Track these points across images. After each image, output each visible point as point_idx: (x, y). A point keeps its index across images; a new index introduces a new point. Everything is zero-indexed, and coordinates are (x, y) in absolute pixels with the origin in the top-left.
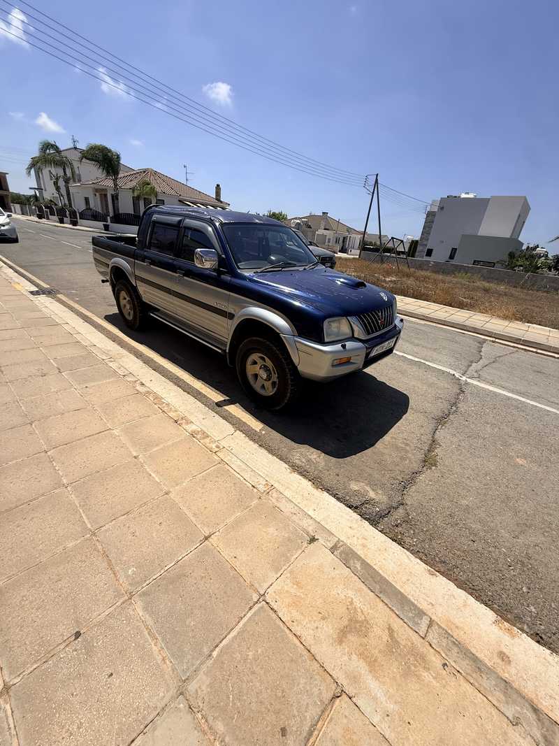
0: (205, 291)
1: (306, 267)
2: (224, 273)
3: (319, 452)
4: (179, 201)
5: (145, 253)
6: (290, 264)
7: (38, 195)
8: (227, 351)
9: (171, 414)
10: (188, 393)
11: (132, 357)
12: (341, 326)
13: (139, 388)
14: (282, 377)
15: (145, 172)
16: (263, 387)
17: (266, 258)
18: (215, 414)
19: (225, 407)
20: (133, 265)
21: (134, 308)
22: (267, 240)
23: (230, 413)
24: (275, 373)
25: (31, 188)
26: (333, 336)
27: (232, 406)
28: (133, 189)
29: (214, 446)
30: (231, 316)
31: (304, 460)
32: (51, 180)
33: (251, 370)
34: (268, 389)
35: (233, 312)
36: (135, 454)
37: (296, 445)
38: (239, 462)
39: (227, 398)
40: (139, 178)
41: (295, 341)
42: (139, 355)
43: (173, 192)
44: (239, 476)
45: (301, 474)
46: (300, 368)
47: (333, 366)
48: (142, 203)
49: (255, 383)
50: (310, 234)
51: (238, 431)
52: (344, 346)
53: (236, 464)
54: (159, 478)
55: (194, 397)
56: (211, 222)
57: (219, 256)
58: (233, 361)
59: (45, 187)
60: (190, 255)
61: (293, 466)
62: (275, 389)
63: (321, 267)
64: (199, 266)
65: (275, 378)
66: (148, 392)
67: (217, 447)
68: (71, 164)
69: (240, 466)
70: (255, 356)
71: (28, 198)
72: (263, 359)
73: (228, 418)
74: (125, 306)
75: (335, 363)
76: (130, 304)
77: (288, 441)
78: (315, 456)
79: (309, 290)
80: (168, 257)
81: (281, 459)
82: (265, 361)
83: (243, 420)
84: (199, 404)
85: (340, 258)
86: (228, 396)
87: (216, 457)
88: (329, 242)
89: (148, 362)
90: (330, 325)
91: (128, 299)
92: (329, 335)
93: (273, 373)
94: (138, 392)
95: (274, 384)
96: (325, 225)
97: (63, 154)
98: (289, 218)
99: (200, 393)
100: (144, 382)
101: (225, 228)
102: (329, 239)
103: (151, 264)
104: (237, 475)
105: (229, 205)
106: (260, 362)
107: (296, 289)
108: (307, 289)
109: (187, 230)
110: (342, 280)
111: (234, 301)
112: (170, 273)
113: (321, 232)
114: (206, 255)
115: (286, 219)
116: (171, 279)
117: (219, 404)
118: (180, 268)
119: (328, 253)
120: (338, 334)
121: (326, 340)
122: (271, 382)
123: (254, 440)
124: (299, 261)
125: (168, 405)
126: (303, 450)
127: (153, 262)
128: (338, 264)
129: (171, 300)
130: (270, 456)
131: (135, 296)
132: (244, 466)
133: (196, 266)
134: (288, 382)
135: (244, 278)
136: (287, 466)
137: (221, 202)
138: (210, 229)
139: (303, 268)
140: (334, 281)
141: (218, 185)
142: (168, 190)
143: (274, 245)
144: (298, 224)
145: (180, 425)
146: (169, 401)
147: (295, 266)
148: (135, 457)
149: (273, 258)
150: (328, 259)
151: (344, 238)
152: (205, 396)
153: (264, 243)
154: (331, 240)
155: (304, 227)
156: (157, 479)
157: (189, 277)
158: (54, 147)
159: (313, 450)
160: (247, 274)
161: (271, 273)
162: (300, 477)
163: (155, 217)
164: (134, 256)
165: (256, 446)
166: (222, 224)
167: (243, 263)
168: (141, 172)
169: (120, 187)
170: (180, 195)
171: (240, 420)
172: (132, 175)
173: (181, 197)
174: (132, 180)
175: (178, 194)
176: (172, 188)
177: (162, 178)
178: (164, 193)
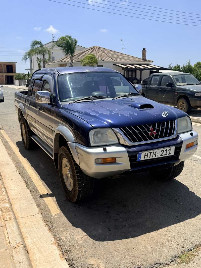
4: (114, 64)
7: (30, 73)
15: (92, 49)
18: (34, 202)
19: (44, 198)
23: (44, 202)
25: (26, 69)
26: (99, 142)
27: (50, 198)
32: (37, 62)
40: (88, 53)
41: (75, 146)
43: (109, 59)
44: (7, 236)
47: (97, 164)
51: (39, 214)
52: (105, 150)
56: (53, 75)
59: (34, 68)
68: (49, 51)
71: (24, 76)
73: (41, 205)
75: (99, 162)
83: (49, 207)
87: (3, 223)
97: (44, 46)
105: (153, 61)
117: (41, 197)
123: (45, 221)
136: (53, 239)
137: (146, 60)
141: (144, 49)
142: (106, 58)
152: (37, 190)
158: (39, 43)
163: (35, 76)
164: (25, 101)
165: (43, 224)
166: (58, 75)
168: (89, 49)
169: (75, 61)
170: (115, 60)
171: (47, 207)
172: (84, 52)
173: (115, 62)
174: (83, 55)
175: (113, 60)
176: (110, 56)
177: (103, 51)
178: (103, 61)
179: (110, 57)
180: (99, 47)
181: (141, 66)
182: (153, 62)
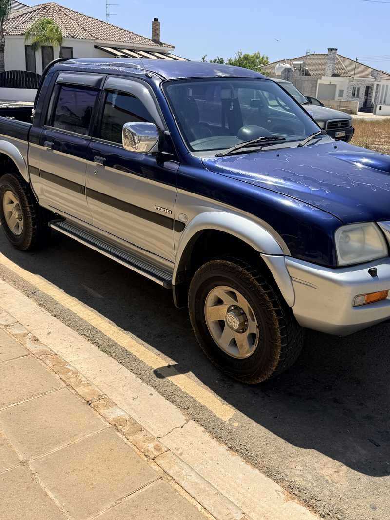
0: (138, 187)
1: (302, 143)
2: (167, 158)
3: (337, 463)
4: (96, 47)
5: (45, 132)
6: (275, 138)
8: (173, 283)
9: (82, 390)
10: (109, 354)
11: (20, 295)
12: (367, 237)
13: (30, 345)
14: (265, 325)
15: (44, 8)
16: (234, 343)
17: (234, 131)
18: (153, 391)
19: (170, 378)
20: (27, 151)
21: (25, 216)
22: (236, 102)
23: (178, 389)
24: (253, 319)
26: (352, 256)
27: (182, 375)
28: (26, 35)
29: (151, 446)
30: (180, 226)
31: (309, 477)
33: (213, 313)
34: (242, 345)
35: (183, 220)
36: (22, 457)
37: (294, 449)
38: (194, 477)
39: (173, 362)
40: (37, 18)
41: (287, 265)
42: (31, 292)
43: (86, 35)
44: (195, 503)
45: (304, 502)
46: (296, 311)
47: (355, 306)
48: (38, 55)
49: (220, 336)
50: (307, 85)
51: (191, 422)
52: (373, 273)
53: (189, 480)
54: (61, 502)
55: (118, 360)
56: (147, 80)
57: (161, 133)
58: (183, 300)
60: (116, 133)
61: (289, 487)
62: (255, 347)
63: (328, 140)
64: (130, 149)
65: (253, 327)
66: (44, 353)
67: (157, 448)
69: (197, 484)
70: (219, 291)
72: (233, 295)
73: (174, 397)
74: (11, 213)
75: (360, 300)
76: (18, 210)
77: (280, 441)
78: (331, 471)
79: (308, 180)
80: (80, 137)
81: (269, 474)
82: (237, 300)
83: (201, 401)
84: (126, 372)
85: (362, 121)
86: (173, 359)
87: (154, 467)
88: (341, 95)
89: (45, 303)
90: (347, 236)
91: (16, 202)
92: (345, 254)
93: (249, 318)
94: (29, 354)
95: (252, 337)
96: (334, 69)
98: (270, 61)
99: (128, 354)
100: (38, 337)
101: (170, 87)
102: (341, 92)
103: (53, 148)
104: (192, 500)
105: (173, 47)
106: (228, 301)
107: (285, 179)
108: (305, 178)
109: (109, 93)
110: (365, 160)
111: (186, 203)
112: (84, 161)
113: (327, 80)
114: (140, 132)
115: (265, 63)
116: (85, 170)
117: (159, 374)
118: (99, 154)
119: (340, 115)
120: (361, 252)
121: (341, 261)
122: (247, 333)
123: (219, 438)
124: (291, 132)
125: (76, 373)
126: (307, 458)
127: (57, 145)
128: (358, 132)
129: (85, 204)
130: (249, 468)
131: (28, 198)
132: (203, 486)
133: (124, 149)
134: (275, 334)
135: (200, 165)
136: (279, 488)
137: (161, 44)
138: (146, 91)
139: (297, 144)
140: (350, 163)
141: (156, 20)
142: (79, 33)
143: (248, 107)
144: (288, 70)
145: (95, 409)
146: (78, 367)
147: (283, 141)
148: (23, 463)
149: (246, 130)
150: (339, 125)
151: (368, 88)
152: (136, 359)
153: (232, 108)
154: (345, 93)
155: (297, 75)
156: (57, 502)
157: (112, 166)
159: (325, 459)
160: (205, 157)
161: (244, 156)
162: (305, 510)
163: (62, 77)
164: (27, 136)
165: (223, 449)
166: (164, 82)
167: (198, 142)
168: (39, 9)
169: (7, 33)
170: (97, 38)
171: (195, 401)
172: (26, 14)
173: (98, 41)
174: (26, 22)
175: (94, 36)
176: (85, 28)
177: (71, 16)
178: (73, 37)
179: (86, 30)
180: (61, 7)
181: (150, 54)
182: (174, 49)
